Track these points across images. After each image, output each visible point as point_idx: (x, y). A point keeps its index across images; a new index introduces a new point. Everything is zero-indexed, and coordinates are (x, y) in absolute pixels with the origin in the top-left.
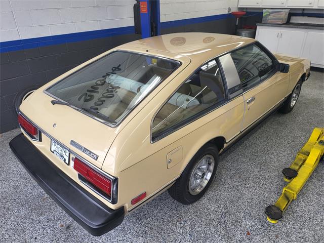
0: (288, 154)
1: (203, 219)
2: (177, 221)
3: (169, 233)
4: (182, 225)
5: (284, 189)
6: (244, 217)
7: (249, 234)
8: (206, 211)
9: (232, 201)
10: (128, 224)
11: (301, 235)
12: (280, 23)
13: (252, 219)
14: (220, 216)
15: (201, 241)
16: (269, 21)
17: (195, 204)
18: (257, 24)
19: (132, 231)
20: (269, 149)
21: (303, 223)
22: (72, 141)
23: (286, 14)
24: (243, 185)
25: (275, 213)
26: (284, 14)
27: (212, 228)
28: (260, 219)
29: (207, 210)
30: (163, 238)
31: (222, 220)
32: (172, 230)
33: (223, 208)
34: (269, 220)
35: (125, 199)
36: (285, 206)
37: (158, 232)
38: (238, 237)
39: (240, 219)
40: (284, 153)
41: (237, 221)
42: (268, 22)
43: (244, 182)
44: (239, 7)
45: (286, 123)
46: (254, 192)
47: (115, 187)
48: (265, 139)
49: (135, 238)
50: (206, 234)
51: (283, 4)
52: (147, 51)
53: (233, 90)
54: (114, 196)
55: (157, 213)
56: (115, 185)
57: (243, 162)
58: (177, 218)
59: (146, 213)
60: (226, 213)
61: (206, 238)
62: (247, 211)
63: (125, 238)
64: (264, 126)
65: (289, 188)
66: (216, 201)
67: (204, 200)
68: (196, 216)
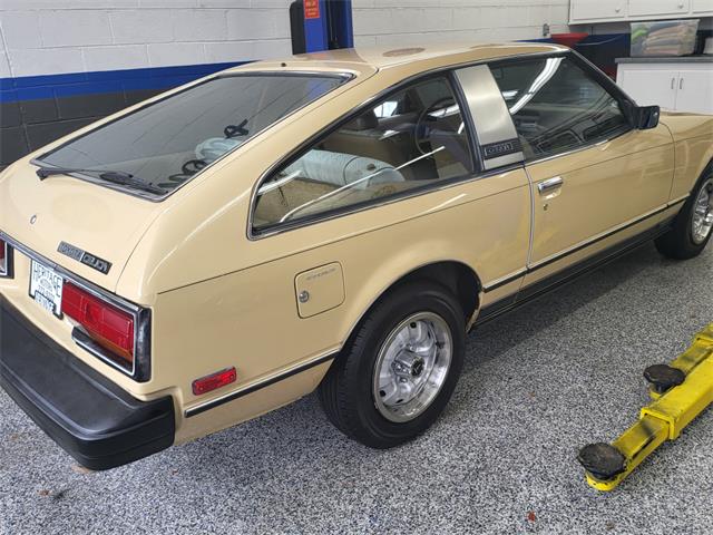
0: (674, 345)
1: (415, 484)
2: (345, 486)
3: (317, 513)
4: (355, 496)
5: (643, 411)
6: (528, 480)
7: (532, 517)
8: (425, 465)
9: (501, 446)
10: (213, 493)
11: (681, 524)
12: (676, 53)
13: (548, 485)
14: (462, 477)
15: (399, 531)
16: (648, 51)
17: (399, 451)
18: (617, 60)
19: (220, 506)
20: (624, 334)
21: (689, 495)
22: (63, 243)
23: (690, 31)
24: (538, 410)
25: (604, 460)
26: (684, 31)
27: (433, 504)
28: (571, 486)
29: (430, 463)
30: (298, 523)
31: (466, 486)
32: (326, 506)
33: (472, 460)
34: (591, 482)
35: (172, 374)
36: (638, 448)
37: (287, 510)
38: (504, 523)
39: (515, 485)
40: (662, 343)
41: (506, 490)
42: (646, 53)
43: (542, 405)
44: (572, 22)
45: (680, 280)
46: (565, 426)
47: (142, 334)
48: (617, 313)
49: (224, 523)
50: (414, 515)
51: (681, 7)
52: (284, 65)
53: (495, 150)
54: (140, 358)
55: (294, 469)
56: (142, 328)
57: (549, 362)
58: (345, 481)
59: (265, 468)
60: (478, 470)
61: (412, 525)
62: (537, 467)
63: (198, 522)
64: (620, 286)
65: (656, 409)
66: (457, 445)
67: (426, 444)
68: (398, 476)
